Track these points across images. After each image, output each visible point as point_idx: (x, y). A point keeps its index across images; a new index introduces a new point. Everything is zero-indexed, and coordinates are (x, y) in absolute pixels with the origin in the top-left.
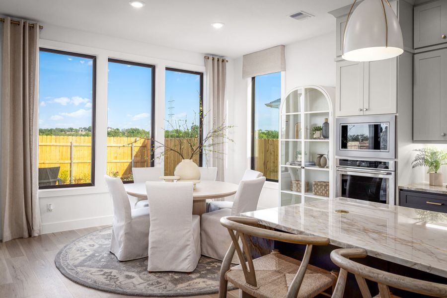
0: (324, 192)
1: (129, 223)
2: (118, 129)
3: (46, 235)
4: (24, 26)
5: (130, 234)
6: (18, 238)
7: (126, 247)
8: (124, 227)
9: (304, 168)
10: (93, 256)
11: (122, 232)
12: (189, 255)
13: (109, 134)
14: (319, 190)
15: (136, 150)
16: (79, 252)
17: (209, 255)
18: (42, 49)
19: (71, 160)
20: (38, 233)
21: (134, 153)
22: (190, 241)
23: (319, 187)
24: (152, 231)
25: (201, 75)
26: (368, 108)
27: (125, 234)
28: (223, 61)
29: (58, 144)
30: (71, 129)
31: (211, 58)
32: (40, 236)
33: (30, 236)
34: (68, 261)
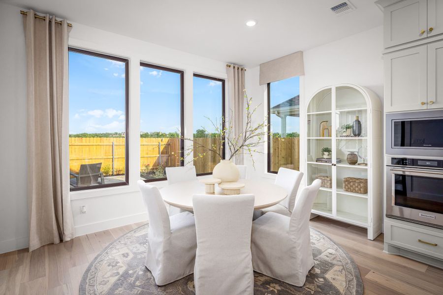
0: (357, 189)
1: (169, 239)
2: (147, 133)
3: (78, 238)
4: (50, 22)
5: (169, 252)
6: (48, 245)
7: (165, 269)
8: (162, 245)
9: (335, 165)
10: (126, 275)
11: (160, 250)
12: (249, 287)
13: (142, 136)
14: (351, 186)
15: (162, 148)
16: (111, 267)
17: (261, 271)
18: (71, 49)
19: (113, 156)
20: (69, 237)
21: (161, 151)
22: (249, 268)
23: (351, 184)
24: (199, 256)
25: (223, 81)
26: (434, 101)
27: (164, 252)
28: (242, 69)
29: (102, 144)
30: (116, 133)
31: (232, 66)
32: (72, 240)
33: (61, 240)
34: (95, 287)
